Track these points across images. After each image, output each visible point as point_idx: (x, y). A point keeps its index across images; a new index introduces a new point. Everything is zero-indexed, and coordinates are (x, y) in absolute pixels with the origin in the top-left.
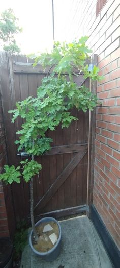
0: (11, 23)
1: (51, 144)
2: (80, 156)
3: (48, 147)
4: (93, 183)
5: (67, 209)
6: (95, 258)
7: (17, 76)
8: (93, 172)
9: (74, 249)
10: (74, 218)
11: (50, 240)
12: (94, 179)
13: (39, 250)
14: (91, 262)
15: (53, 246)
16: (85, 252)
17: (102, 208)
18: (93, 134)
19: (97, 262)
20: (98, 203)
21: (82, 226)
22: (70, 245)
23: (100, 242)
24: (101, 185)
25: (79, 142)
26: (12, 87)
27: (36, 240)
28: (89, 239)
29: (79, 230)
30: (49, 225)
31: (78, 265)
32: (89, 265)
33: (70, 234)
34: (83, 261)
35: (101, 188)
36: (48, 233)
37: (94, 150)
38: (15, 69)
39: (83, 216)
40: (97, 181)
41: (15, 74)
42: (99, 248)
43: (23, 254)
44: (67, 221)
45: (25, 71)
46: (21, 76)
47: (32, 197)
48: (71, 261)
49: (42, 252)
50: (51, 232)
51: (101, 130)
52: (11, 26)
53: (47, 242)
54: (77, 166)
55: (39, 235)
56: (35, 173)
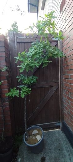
0: (16, 29)
1: (37, 80)
2: (54, 89)
3: (35, 80)
4: (63, 107)
5: (47, 123)
6: (67, 154)
7: (19, 44)
8: (63, 99)
9: (52, 148)
10: (52, 130)
11: (36, 139)
12: (64, 103)
13: (29, 143)
14: (64, 156)
15: (38, 141)
16: (59, 150)
17: (69, 121)
18: (62, 75)
19: (68, 156)
20: (67, 118)
21: (57, 135)
22: (49, 146)
23: (69, 145)
24: (68, 106)
25: (53, 80)
26: (16, 49)
27: (28, 138)
28: (62, 142)
29: (55, 137)
30: (36, 130)
31: (55, 157)
32: (62, 157)
33: (50, 139)
34: (58, 155)
35: (68, 107)
36: (35, 135)
37: (63, 85)
38: (18, 40)
39: (58, 130)
40: (66, 104)
41: (18, 42)
42: (69, 148)
43: (20, 148)
44: (47, 132)
45: (23, 41)
46: (20, 44)
47: (25, 110)
48: (50, 155)
49: (31, 144)
50: (37, 134)
51: (66, 72)
52: (16, 30)
53: (34, 140)
54: (53, 95)
55: (30, 136)
56: (27, 93)
